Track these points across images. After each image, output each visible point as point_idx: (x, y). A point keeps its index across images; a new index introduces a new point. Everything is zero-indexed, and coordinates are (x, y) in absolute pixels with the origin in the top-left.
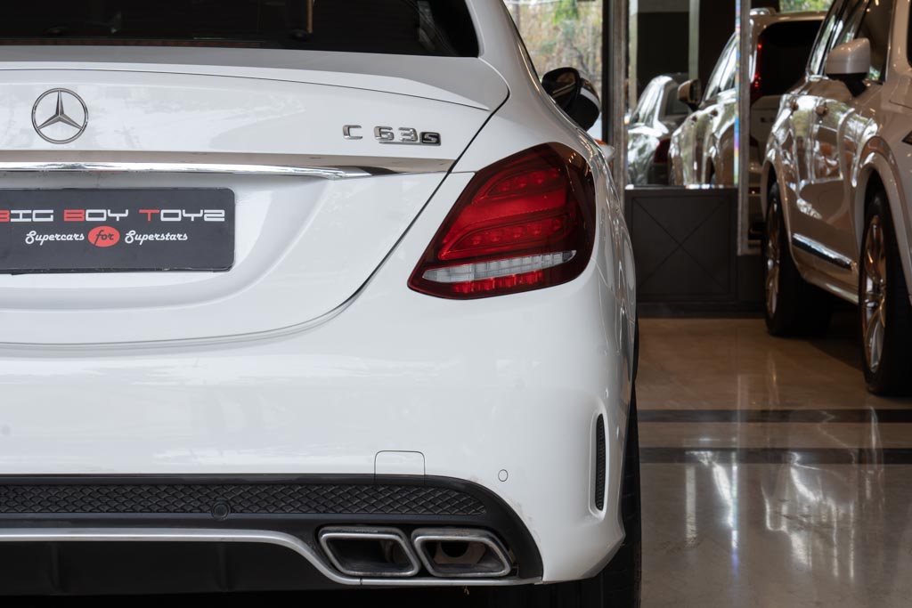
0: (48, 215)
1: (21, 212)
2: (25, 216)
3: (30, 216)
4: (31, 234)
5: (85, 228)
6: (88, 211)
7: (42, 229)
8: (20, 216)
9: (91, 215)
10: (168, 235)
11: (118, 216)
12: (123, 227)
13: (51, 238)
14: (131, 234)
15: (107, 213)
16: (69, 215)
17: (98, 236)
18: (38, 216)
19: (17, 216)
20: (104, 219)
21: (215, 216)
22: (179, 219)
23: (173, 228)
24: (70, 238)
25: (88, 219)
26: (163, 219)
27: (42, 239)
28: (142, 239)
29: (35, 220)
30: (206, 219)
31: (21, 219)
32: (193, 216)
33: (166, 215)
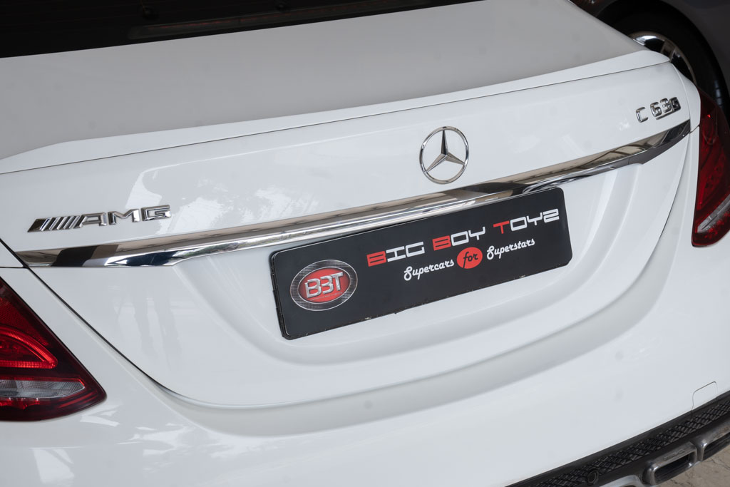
0: (419, 248)
1: (395, 250)
2: (400, 253)
3: (403, 252)
4: (407, 271)
5: (452, 253)
6: (453, 236)
7: (417, 262)
8: (395, 254)
9: (456, 239)
10: (520, 243)
11: (477, 235)
12: (482, 244)
13: (426, 270)
14: (490, 250)
15: (468, 234)
16: (438, 244)
17: (465, 258)
18: (411, 250)
19: (392, 255)
20: (467, 241)
21: (550, 216)
22: (525, 226)
23: (522, 236)
24: (441, 266)
25: (454, 244)
26: (513, 229)
27: (419, 273)
28: (500, 252)
29: (409, 255)
30: (546, 221)
31: (397, 258)
32: (535, 220)
33: (515, 225)
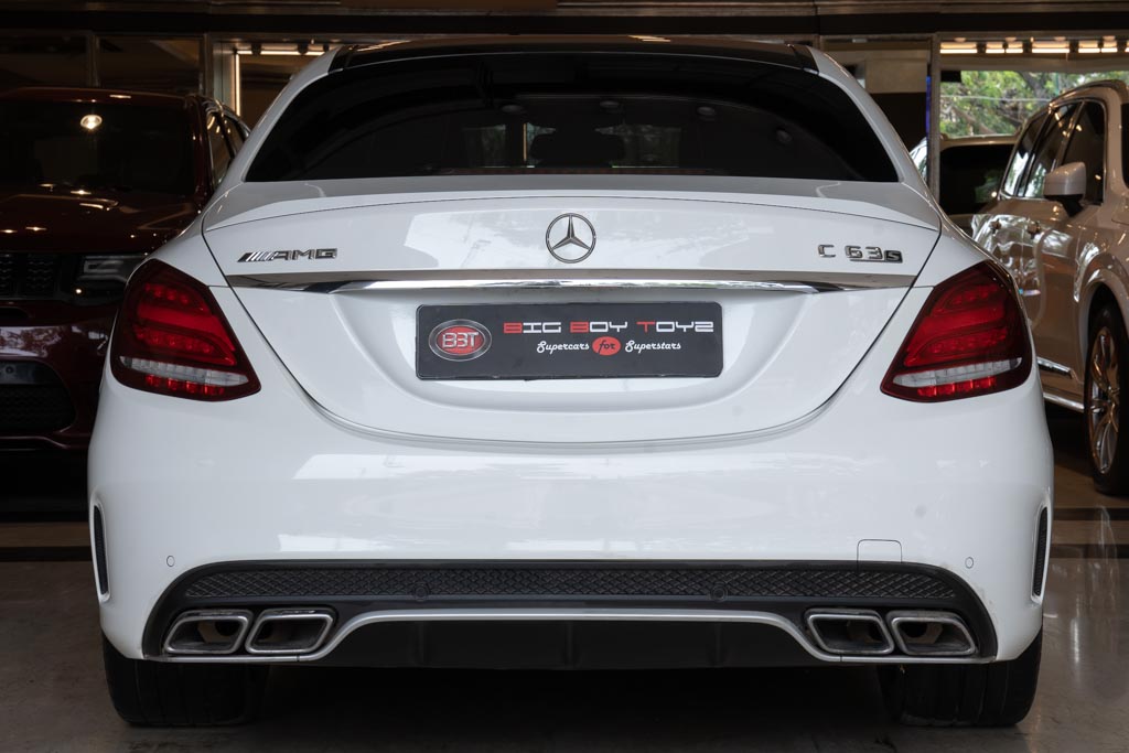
0: (556, 327)
1: (532, 324)
2: (536, 328)
3: (540, 328)
4: (541, 344)
5: (590, 338)
6: (592, 323)
7: (551, 339)
8: (532, 328)
9: (594, 327)
10: (661, 344)
11: (618, 327)
12: (623, 337)
13: (560, 347)
14: (630, 344)
15: (608, 325)
16: (574, 328)
17: (601, 345)
18: (547, 327)
19: (529, 328)
20: (606, 330)
21: (703, 327)
22: (673, 330)
23: (667, 338)
24: (576, 347)
25: (592, 330)
26: (658, 330)
27: (552, 348)
28: (640, 348)
29: (545, 331)
30: (697, 330)
31: (532, 331)
32: (685, 327)
33: (662, 327)
